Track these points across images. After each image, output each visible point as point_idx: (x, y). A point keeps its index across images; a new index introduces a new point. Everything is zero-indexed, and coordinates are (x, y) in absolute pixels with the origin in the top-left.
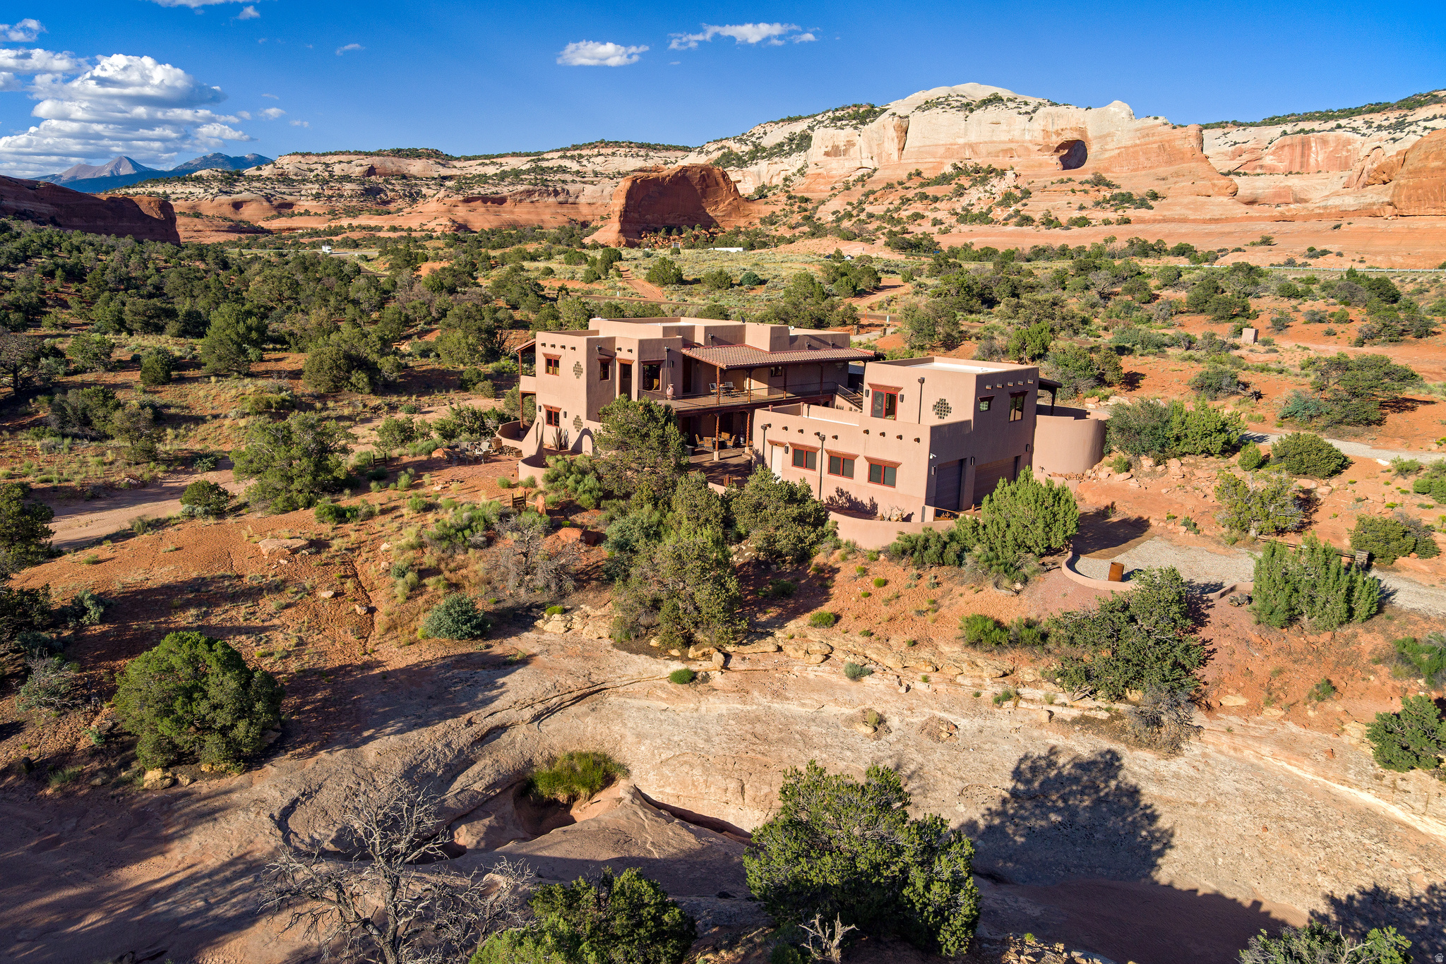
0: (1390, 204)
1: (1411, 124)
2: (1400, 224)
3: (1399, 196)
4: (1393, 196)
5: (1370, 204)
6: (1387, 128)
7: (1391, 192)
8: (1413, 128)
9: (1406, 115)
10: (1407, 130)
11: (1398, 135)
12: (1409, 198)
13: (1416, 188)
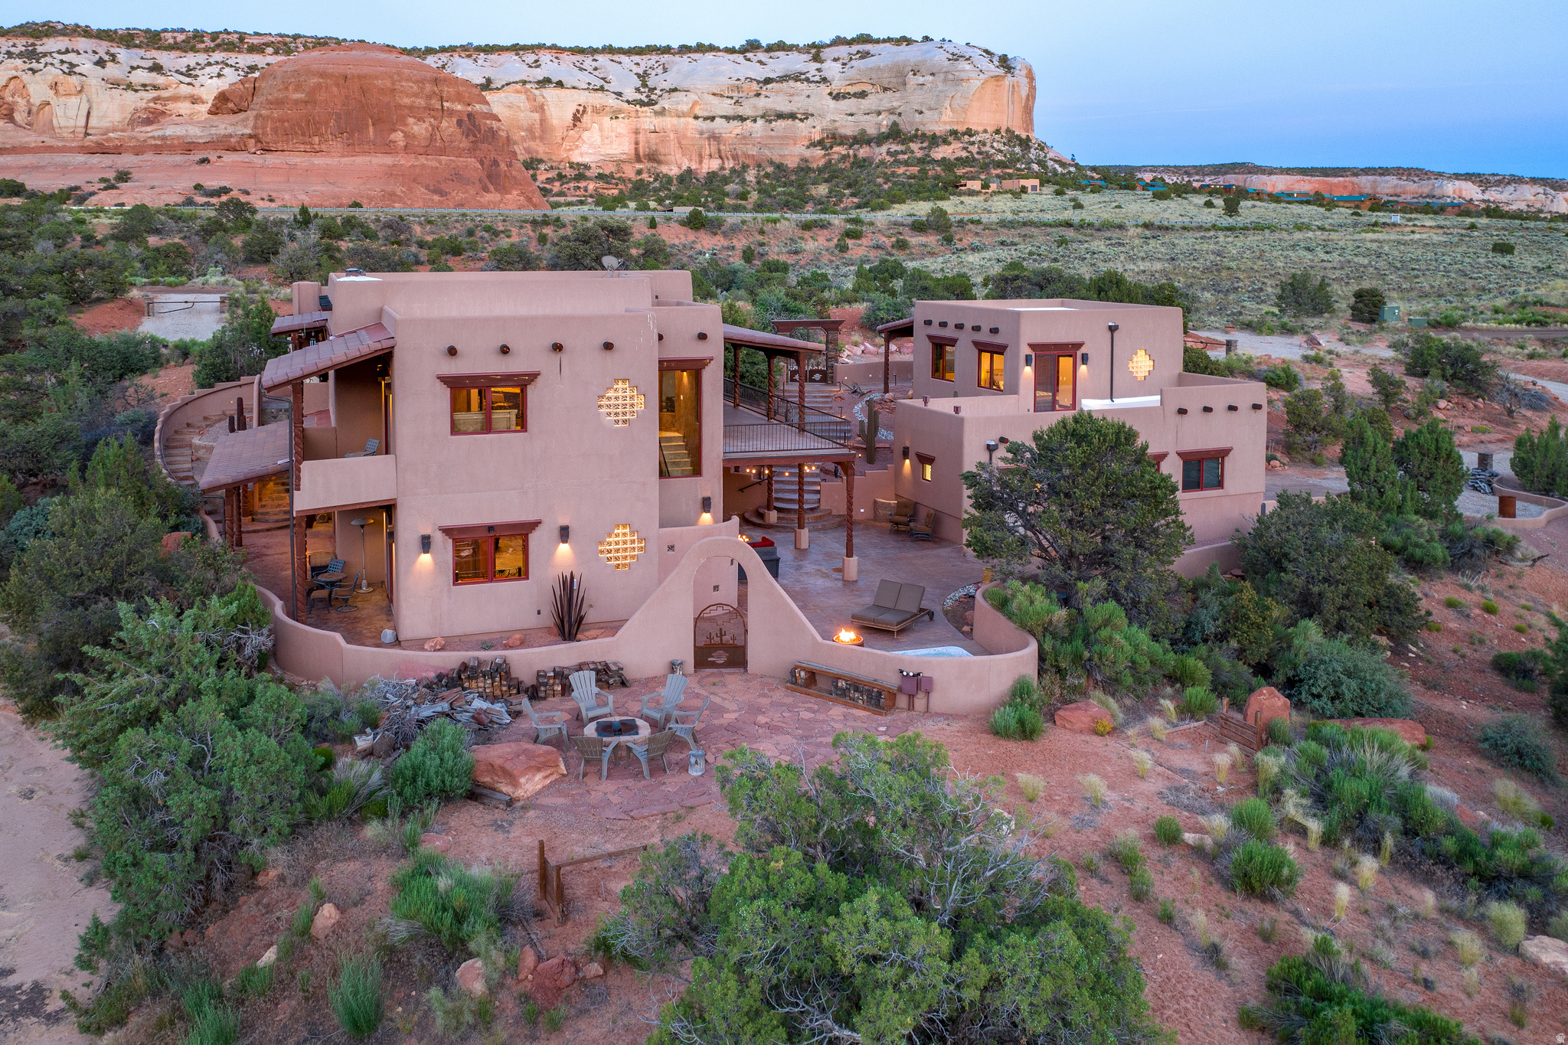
0: (251, 136)
1: (45, 55)
2: (271, 159)
3: (264, 128)
4: (255, 127)
5: (225, 136)
6: (21, 55)
7: (251, 123)
8: (48, 59)
9: (33, 45)
10: (43, 60)
11: (35, 65)
12: (275, 130)
13: (281, 120)
